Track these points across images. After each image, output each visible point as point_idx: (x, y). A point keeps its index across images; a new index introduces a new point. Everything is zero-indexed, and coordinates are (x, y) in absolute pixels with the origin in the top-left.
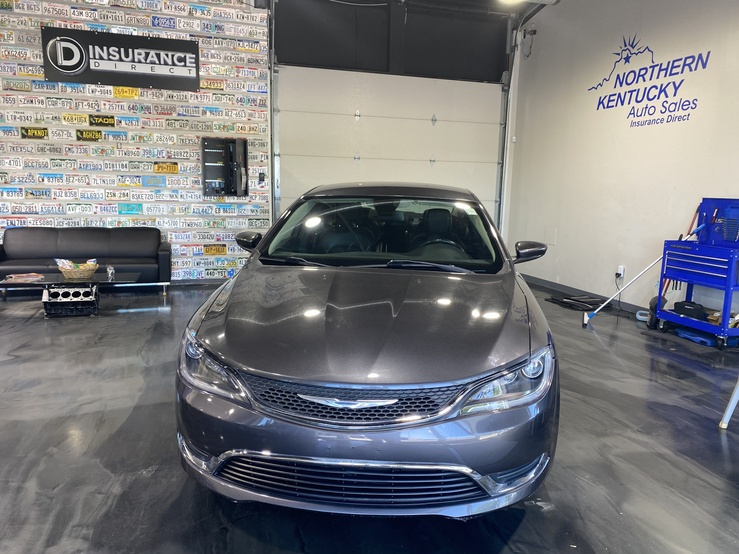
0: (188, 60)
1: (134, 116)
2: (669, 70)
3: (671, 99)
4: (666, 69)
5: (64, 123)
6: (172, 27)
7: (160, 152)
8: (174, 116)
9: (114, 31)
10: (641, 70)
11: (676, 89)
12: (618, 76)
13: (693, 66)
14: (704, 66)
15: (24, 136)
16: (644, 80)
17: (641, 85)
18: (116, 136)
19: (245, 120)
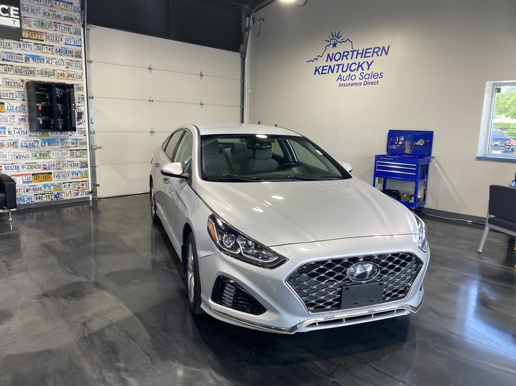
0: (12, 12)
2: (364, 54)
3: (366, 72)
4: (362, 54)
10: (344, 52)
11: (369, 66)
12: (329, 55)
13: (379, 53)
14: (386, 54)
16: (347, 59)
17: (345, 62)
19: (63, 68)
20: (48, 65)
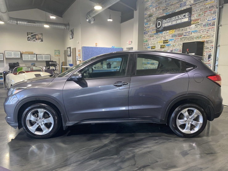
0: (186, 15)
1: (172, 39)
5: (159, 44)
6: (185, 5)
7: (178, 50)
8: (183, 37)
9: (171, 13)
15: (152, 49)
18: (168, 45)
19: (205, 33)
20: (199, 33)
